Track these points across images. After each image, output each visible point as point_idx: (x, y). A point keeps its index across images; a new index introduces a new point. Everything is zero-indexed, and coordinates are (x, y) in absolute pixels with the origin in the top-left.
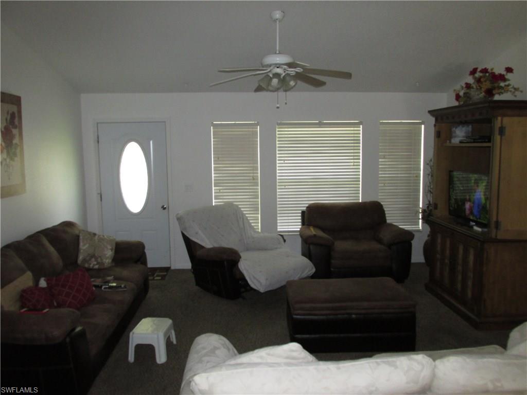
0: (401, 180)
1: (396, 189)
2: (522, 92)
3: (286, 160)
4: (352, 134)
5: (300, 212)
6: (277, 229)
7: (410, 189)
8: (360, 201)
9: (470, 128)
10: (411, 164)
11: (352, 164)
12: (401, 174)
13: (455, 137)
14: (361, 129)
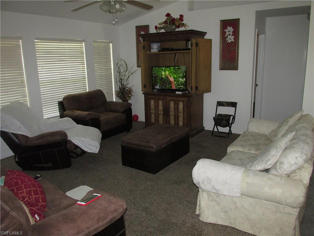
0: (105, 76)
1: (103, 82)
2: (188, 27)
3: (43, 67)
4: (79, 48)
5: (57, 102)
6: (43, 117)
7: (108, 81)
8: (88, 91)
9: (159, 44)
10: (107, 67)
11: (82, 68)
12: (104, 72)
13: (153, 49)
14: (84, 45)
